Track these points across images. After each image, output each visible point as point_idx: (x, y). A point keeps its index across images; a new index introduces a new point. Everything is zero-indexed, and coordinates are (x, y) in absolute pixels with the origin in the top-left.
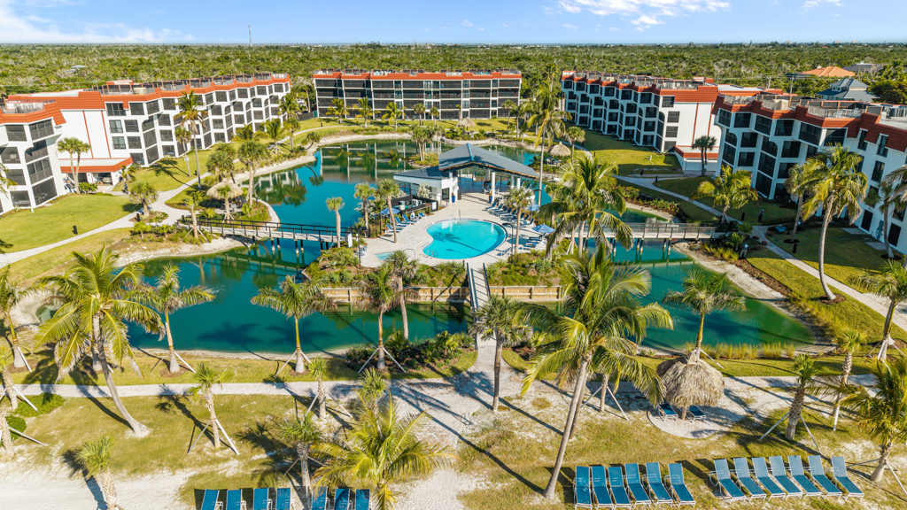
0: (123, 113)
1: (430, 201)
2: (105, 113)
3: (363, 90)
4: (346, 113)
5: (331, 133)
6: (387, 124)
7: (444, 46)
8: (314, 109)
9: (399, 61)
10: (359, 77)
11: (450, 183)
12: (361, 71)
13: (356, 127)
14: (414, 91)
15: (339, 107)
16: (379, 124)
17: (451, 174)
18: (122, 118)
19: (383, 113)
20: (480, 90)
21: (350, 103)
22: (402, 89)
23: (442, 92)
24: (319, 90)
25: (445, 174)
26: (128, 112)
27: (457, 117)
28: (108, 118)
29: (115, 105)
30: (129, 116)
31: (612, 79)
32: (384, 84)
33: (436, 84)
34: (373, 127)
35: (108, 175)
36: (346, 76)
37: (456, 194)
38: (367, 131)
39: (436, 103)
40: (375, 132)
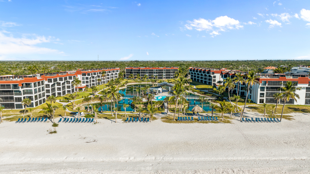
0: (86, 76)
1: (156, 92)
2: (81, 75)
3: (138, 72)
4: (133, 77)
5: (130, 82)
6: (144, 80)
7: (159, 61)
8: (125, 76)
9: (145, 65)
10: (137, 69)
11: (160, 89)
12: (138, 67)
13: (136, 81)
14: (151, 72)
15: (132, 76)
16: (142, 80)
17: (160, 87)
18: (85, 77)
19: (143, 77)
20: (168, 72)
21: (134, 75)
22: (148, 72)
23: (158, 72)
24: (126, 72)
25: (159, 87)
26: (87, 75)
27: (162, 79)
28: (82, 77)
29: (84, 74)
30: (87, 76)
31: (201, 69)
32: (143, 70)
33: (157, 70)
34: (140, 81)
35: (82, 89)
36: (134, 68)
37: (161, 92)
38: (139, 82)
39: (157, 75)
40: (141, 82)
